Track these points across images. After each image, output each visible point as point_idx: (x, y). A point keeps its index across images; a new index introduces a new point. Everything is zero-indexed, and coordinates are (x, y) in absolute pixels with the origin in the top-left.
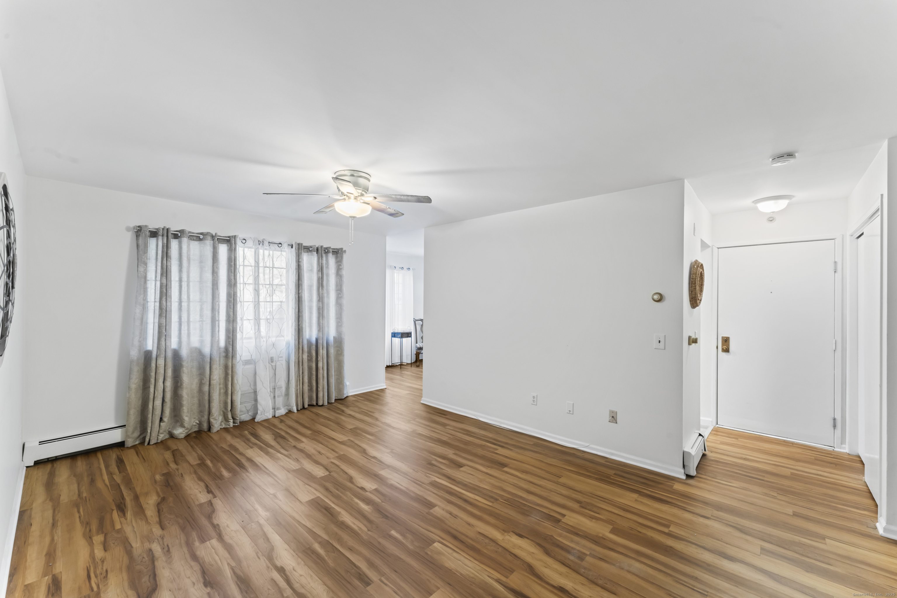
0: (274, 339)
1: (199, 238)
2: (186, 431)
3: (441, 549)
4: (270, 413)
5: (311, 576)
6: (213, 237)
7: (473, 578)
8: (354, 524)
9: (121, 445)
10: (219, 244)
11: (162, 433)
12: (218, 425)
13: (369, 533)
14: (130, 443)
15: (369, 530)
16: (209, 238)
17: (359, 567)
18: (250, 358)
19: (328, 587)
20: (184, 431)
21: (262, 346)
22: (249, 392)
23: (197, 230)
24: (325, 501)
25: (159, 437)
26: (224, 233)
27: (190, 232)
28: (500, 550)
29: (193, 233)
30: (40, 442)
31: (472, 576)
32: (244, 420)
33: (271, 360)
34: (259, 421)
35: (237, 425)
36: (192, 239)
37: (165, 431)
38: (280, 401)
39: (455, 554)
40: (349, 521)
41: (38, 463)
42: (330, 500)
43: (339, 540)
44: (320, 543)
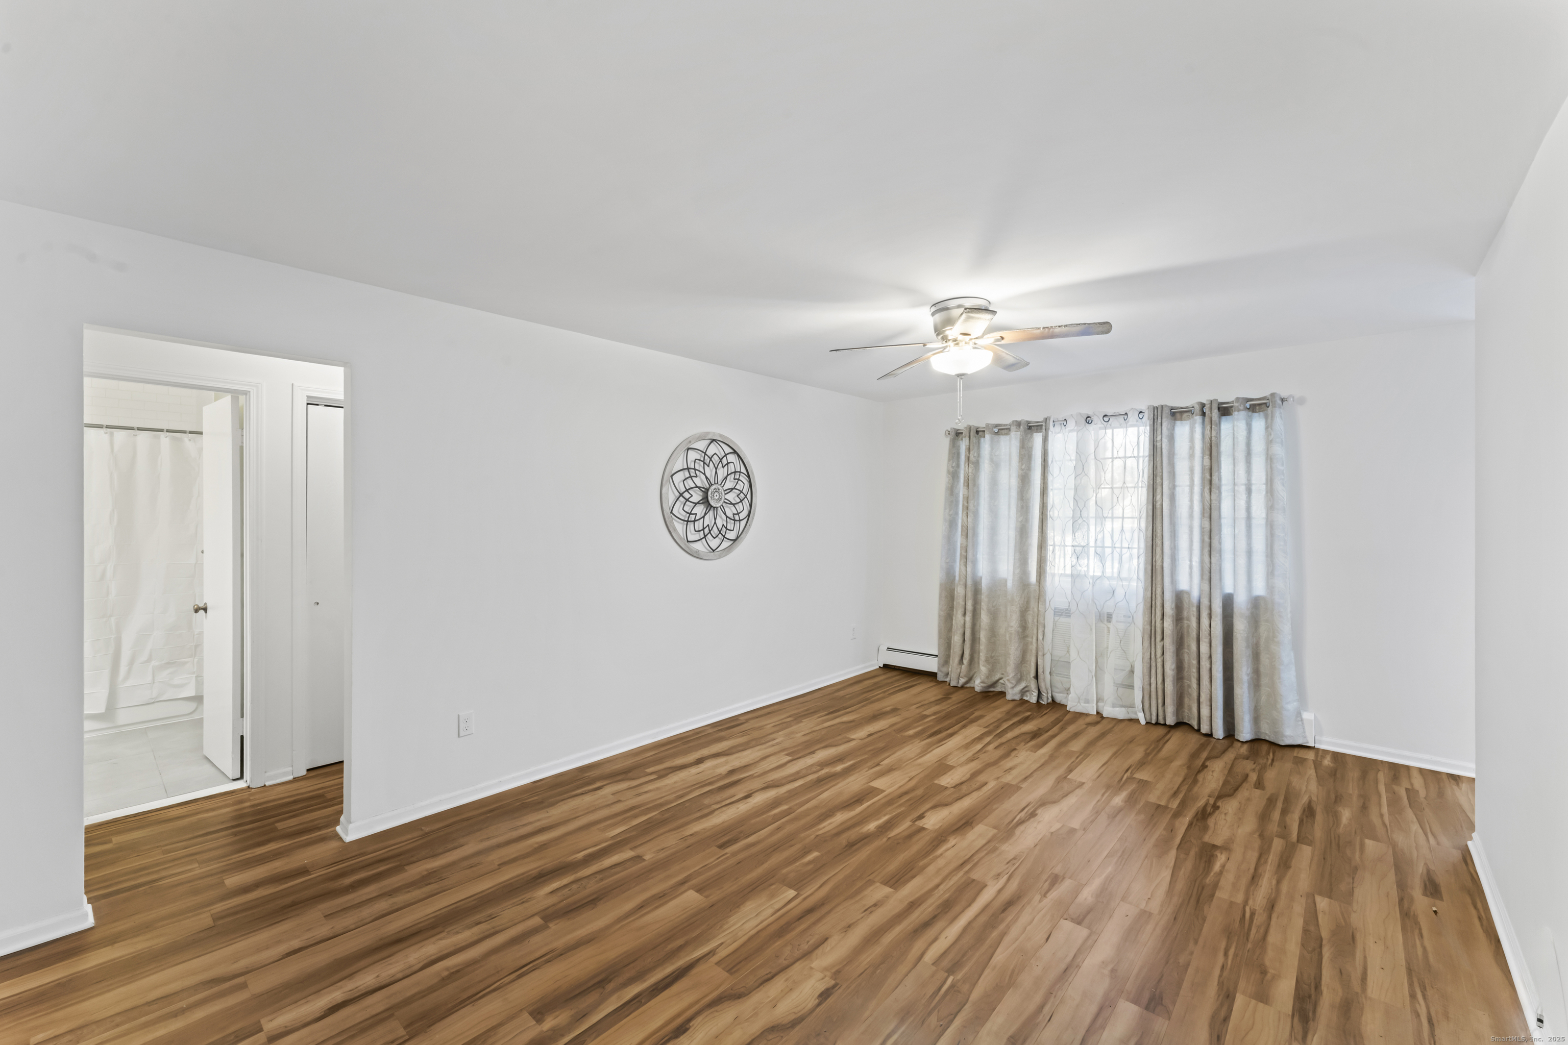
0: (1114, 583)
1: (1001, 430)
2: (982, 685)
3: (782, 897)
4: (1093, 706)
6: (1018, 424)
7: (721, 927)
9: (933, 675)
10: (1035, 434)
11: (962, 677)
12: (1014, 692)
14: (940, 677)
16: (1013, 428)
18: (1067, 608)
20: (979, 684)
21: (1086, 591)
22: (1065, 661)
23: (1006, 420)
25: (960, 681)
26: (1035, 417)
27: (997, 426)
28: (783, 962)
29: (1005, 425)
30: (888, 648)
31: (725, 927)
32: (1061, 703)
33: (1108, 617)
34: (1071, 710)
35: (1043, 703)
36: (1004, 433)
37: (965, 676)
38: (1109, 691)
39: (770, 911)
40: (837, 818)
41: (886, 667)
42: (881, 799)
43: (796, 819)
44: (790, 808)
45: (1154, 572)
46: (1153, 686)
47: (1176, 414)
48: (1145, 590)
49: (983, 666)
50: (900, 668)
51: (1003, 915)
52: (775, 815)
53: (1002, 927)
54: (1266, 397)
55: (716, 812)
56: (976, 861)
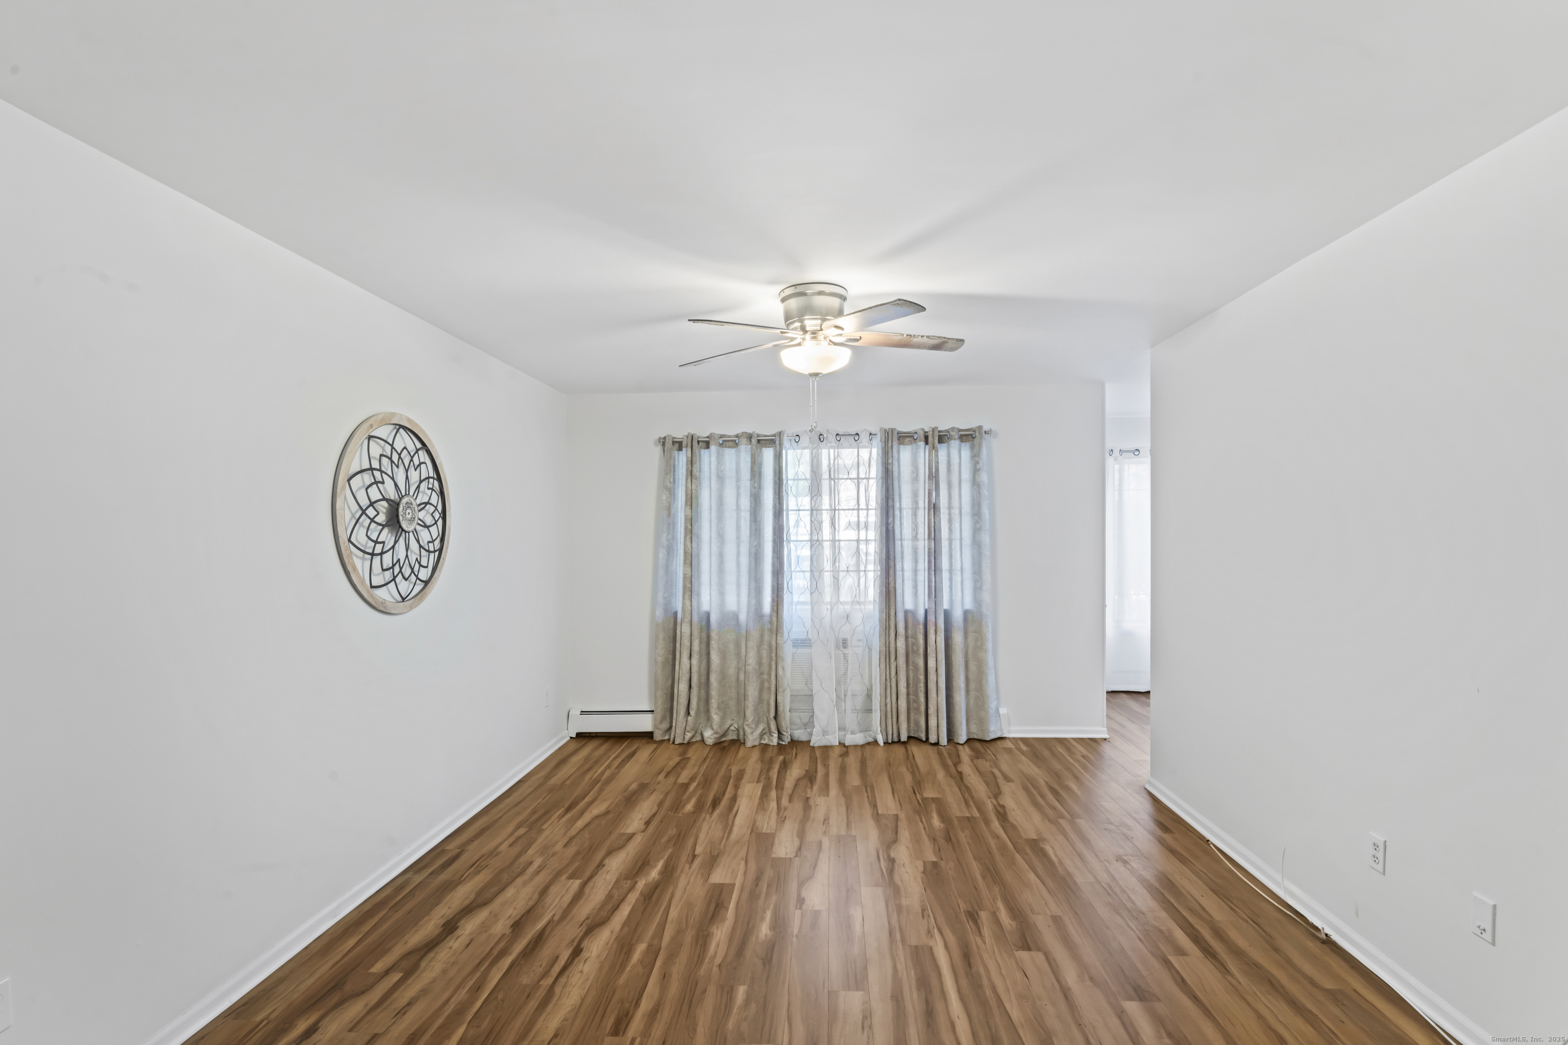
0: (848, 607)
1: (730, 442)
2: (715, 736)
4: (836, 737)
5: (587, 979)
6: (750, 437)
8: (718, 945)
9: (648, 736)
10: (764, 449)
11: (688, 732)
12: (754, 738)
13: (715, 969)
14: (658, 736)
15: (719, 966)
16: (744, 440)
17: (640, 1005)
18: (805, 637)
19: (581, 1005)
20: (712, 735)
21: (825, 617)
22: (804, 694)
23: (731, 431)
24: (732, 893)
25: (686, 736)
26: (767, 430)
27: (721, 436)
29: (729, 436)
30: (581, 712)
32: (800, 740)
33: (843, 643)
34: (815, 746)
35: (784, 743)
36: (728, 446)
37: (692, 730)
38: (851, 720)
40: (717, 939)
41: (580, 735)
42: (740, 897)
43: (672, 956)
44: (650, 946)
45: (889, 593)
46: (889, 706)
47: (904, 438)
48: (881, 612)
49: (716, 714)
50: (598, 734)
51: (973, 970)
52: (641, 961)
53: (985, 982)
54: (972, 428)
55: (558, 990)
56: (897, 926)
